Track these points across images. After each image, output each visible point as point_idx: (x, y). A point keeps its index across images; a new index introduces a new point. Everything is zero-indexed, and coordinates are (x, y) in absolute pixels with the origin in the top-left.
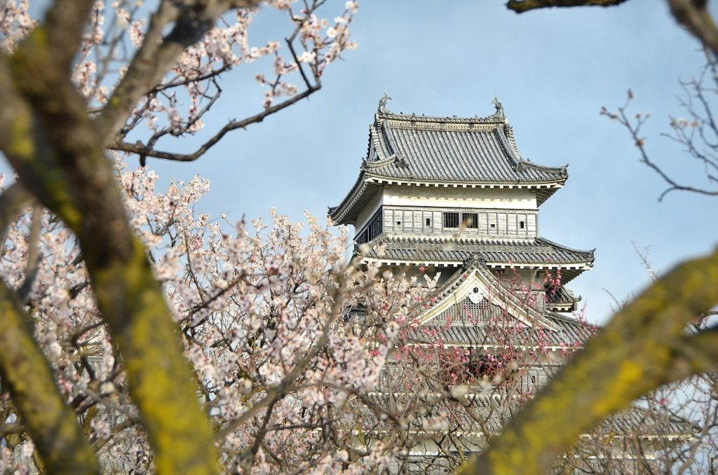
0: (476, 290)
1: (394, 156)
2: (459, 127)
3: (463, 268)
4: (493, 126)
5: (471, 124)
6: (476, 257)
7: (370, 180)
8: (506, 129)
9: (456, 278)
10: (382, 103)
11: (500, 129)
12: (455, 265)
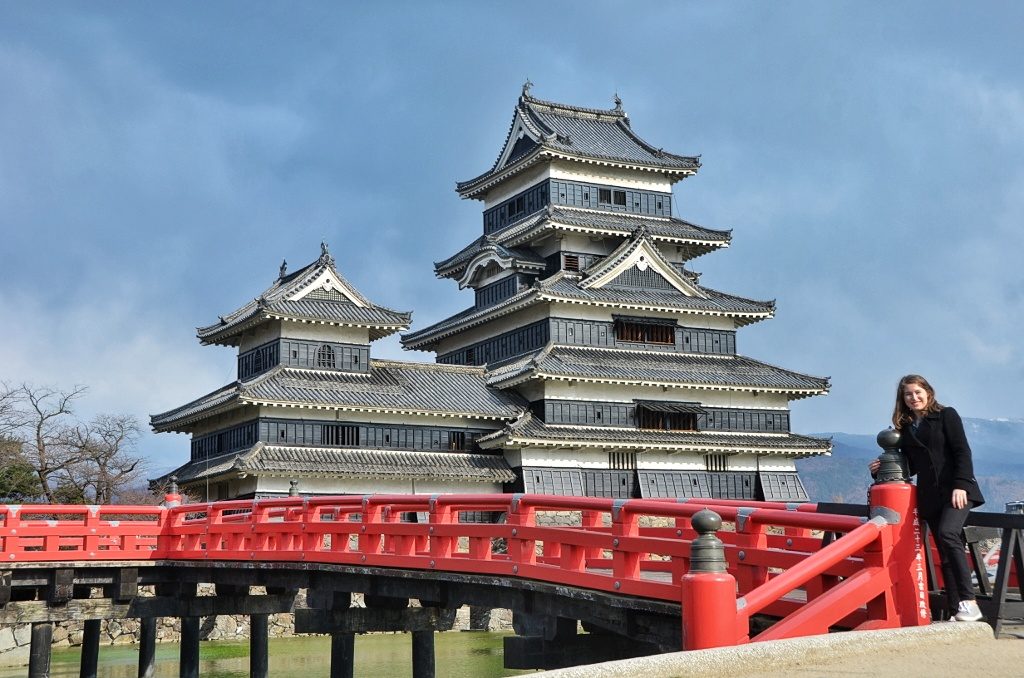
0: (642, 259)
1: (555, 134)
2: (589, 116)
3: (632, 239)
4: (615, 118)
5: (598, 115)
6: (643, 228)
7: (545, 153)
8: (626, 120)
9: (625, 247)
10: (525, 87)
11: (621, 120)
12: (625, 235)
